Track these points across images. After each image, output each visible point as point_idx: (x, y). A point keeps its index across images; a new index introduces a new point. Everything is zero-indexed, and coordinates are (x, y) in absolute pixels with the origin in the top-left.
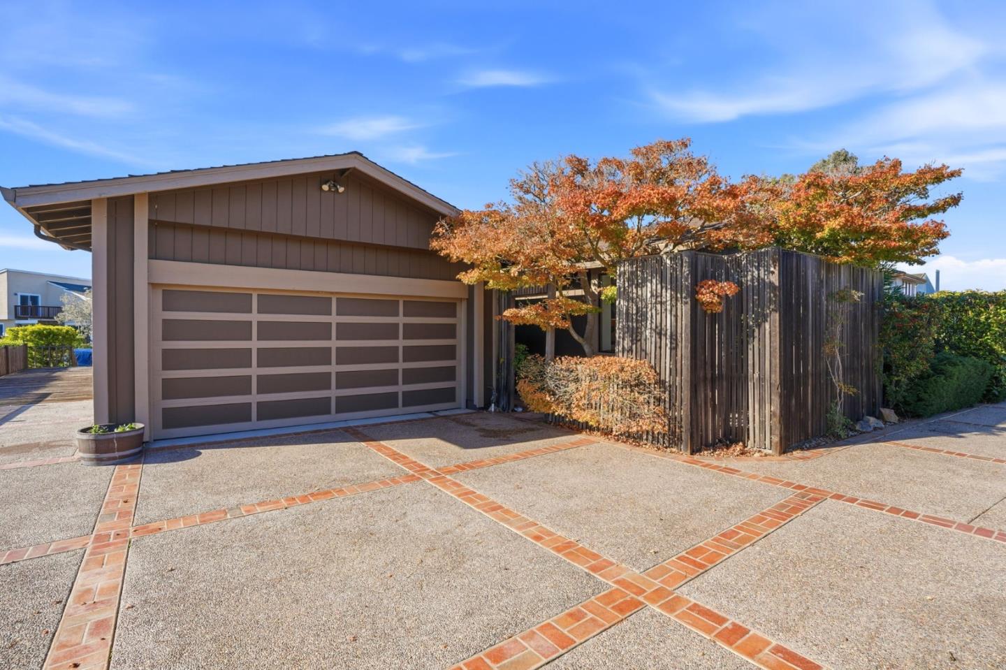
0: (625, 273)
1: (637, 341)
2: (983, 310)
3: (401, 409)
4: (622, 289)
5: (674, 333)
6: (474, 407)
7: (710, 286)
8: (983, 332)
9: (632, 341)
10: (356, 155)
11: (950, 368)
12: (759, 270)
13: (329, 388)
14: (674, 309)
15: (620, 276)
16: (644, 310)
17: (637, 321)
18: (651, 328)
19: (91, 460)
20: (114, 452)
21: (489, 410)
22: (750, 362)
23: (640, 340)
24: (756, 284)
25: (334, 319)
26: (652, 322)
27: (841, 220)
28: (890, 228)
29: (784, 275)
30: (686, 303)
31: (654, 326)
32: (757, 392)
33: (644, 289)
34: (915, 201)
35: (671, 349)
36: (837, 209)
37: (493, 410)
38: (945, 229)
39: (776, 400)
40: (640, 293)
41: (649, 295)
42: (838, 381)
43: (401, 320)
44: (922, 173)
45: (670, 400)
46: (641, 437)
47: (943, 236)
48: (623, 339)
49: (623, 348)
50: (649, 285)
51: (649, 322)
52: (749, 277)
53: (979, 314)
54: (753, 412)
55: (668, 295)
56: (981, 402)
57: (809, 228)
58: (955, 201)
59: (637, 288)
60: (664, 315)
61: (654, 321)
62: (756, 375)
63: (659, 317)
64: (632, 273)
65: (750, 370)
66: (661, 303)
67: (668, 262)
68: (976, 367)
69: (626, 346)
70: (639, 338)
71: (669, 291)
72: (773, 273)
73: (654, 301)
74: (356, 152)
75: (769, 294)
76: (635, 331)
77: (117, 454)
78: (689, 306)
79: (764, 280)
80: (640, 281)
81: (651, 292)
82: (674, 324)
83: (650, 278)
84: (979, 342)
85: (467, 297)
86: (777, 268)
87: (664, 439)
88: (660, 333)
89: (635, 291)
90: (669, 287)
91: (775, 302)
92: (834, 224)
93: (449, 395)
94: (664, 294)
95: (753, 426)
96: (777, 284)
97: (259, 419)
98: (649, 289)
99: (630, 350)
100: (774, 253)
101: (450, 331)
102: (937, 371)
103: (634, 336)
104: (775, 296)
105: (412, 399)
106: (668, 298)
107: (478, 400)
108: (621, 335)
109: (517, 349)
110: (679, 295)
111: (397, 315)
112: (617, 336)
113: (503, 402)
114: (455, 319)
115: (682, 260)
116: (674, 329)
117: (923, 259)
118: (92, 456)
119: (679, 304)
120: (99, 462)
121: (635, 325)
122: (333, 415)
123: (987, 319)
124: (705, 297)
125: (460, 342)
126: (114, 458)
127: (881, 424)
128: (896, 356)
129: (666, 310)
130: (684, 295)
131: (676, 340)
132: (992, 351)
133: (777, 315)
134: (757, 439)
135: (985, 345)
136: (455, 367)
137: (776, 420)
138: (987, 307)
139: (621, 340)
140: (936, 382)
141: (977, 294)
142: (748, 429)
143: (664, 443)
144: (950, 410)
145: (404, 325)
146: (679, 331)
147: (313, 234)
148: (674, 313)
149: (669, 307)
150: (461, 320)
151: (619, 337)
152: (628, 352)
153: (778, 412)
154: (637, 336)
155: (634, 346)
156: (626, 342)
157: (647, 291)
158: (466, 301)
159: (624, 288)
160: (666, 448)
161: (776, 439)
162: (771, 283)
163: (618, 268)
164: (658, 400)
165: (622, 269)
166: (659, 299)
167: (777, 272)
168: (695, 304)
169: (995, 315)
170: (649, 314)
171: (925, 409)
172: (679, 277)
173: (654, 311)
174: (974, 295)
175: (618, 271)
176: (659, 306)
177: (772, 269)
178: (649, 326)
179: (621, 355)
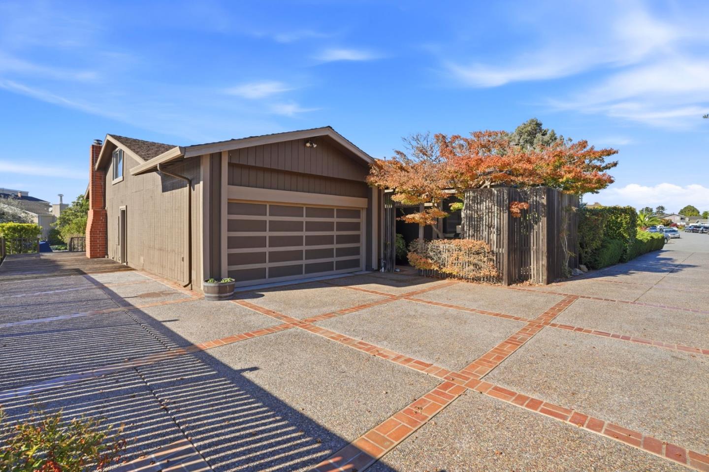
0: (470, 197)
1: (477, 231)
2: (619, 216)
3: (335, 271)
4: (468, 205)
5: (499, 227)
6: (373, 270)
7: (516, 205)
8: (619, 228)
9: (474, 231)
10: (329, 128)
11: (609, 245)
12: (536, 197)
13: (302, 259)
14: (499, 215)
15: (467, 198)
16: (482, 215)
17: (477, 221)
18: (486, 225)
19: (216, 297)
20: (227, 293)
21: (381, 271)
22: (532, 241)
23: (479, 231)
24: (535, 203)
25: (304, 219)
26: (486, 222)
27: (573, 174)
28: (593, 179)
29: (549, 200)
30: (506, 212)
31: (487, 224)
32: (535, 255)
33: (482, 205)
34: (596, 163)
35: (497, 235)
36: (571, 169)
37: (383, 271)
38: (612, 179)
39: (545, 258)
40: (479, 207)
41: (484, 208)
42: (565, 249)
43: (335, 220)
44: (603, 152)
45: (497, 260)
46: (480, 280)
47: (612, 182)
48: (469, 230)
49: (469, 235)
50: (484, 203)
51: (484, 222)
52: (531, 200)
53: (617, 218)
54: (533, 266)
55: (496, 208)
56: (619, 263)
57: (555, 177)
58: (615, 165)
59: (477, 204)
60: (493, 218)
61: (487, 221)
62: (535, 247)
63: (490, 219)
64: (474, 197)
65: (532, 245)
66: (491, 213)
67: (496, 192)
68: (617, 244)
69: (471, 234)
70: (478, 230)
71: (496, 207)
72: (543, 198)
73: (487, 211)
74: (329, 127)
75: (541, 209)
76: (476, 226)
77: (228, 294)
78: (507, 214)
79: (539, 202)
80: (479, 201)
81: (486, 207)
82: (499, 222)
83: (485, 200)
84: (617, 232)
85: (366, 207)
86: (546, 196)
87: (493, 279)
88: (490, 226)
89: (476, 206)
90: (496, 204)
91: (544, 212)
92: (569, 176)
93: (356, 263)
94: (493, 208)
95: (533, 272)
96: (545, 203)
97: (270, 277)
98: (484, 205)
99: (473, 236)
100: (544, 189)
101: (356, 226)
102: (603, 246)
103: (476, 229)
104: (544, 209)
105: (341, 265)
106: (496, 210)
107: (375, 265)
108: (468, 228)
109: (397, 236)
110: (502, 209)
111: (333, 217)
112: (465, 229)
113: (389, 266)
114: (359, 219)
115: (503, 192)
116: (499, 225)
117: (598, 191)
118: (217, 295)
119: (502, 213)
120: (220, 298)
121: (476, 223)
122: (304, 275)
123: (621, 220)
124: (515, 209)
125: (363, 232)
126: (226, 297)
127: (582, 272)
128: (586, 239)
129: (494, 216)
130: (504, 209)
131: (500, 231)
132: (623, 237)
133: (546, 218)
134: (535, 277)
135: (620, 233)
136: (359, 247)
137: (545, 269)
138: (621, 214)
139: (468, 231)
140: (603, 251)
141: (616, 208)
142: (531, 275)
143: (493, 281)
144: (608, 266)
145: (337, 223)
146: (502, 226)
147: (288, 169)
148: (499, 217)
149: (496, 215)
150: (363, 220)
151: (467, 229)
152: (472, 237)
153: (546, 264)
154: (477, 229)
155: (476, 234)
156: (470, 232)
157: (483, 206)
158: (366, 210)
159: (470, 205)
160: (495, 283)
161: (545, 277)
162: (543, 204)
163: (466, 194)
164: (491, 260)
165: (468, 195)
166: (490, 210)
167: (545, 198)
168: (510, 213)
169: (625, 219)
170: (484, 218)
171: (598, 265)
172: (502, 200)
173: (487, 216)
174: (615, 208)
175: (466, 196)
176: (490, 214)
177: (543, 196)
178: (484, 224)
179: (467, 238)
